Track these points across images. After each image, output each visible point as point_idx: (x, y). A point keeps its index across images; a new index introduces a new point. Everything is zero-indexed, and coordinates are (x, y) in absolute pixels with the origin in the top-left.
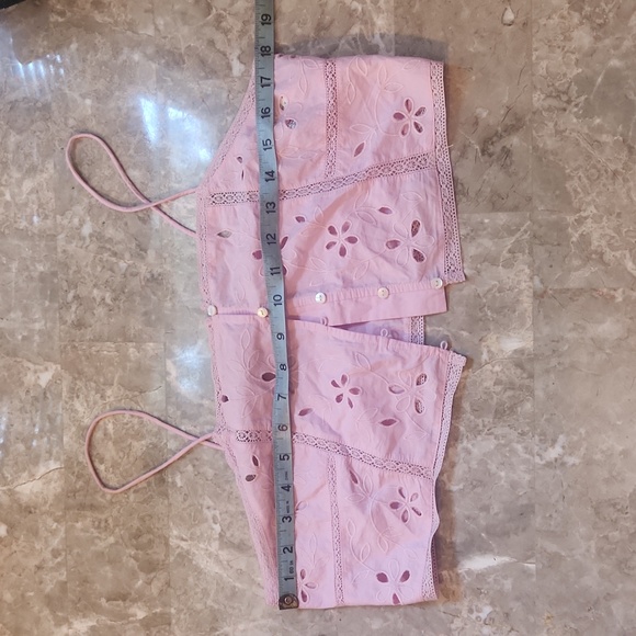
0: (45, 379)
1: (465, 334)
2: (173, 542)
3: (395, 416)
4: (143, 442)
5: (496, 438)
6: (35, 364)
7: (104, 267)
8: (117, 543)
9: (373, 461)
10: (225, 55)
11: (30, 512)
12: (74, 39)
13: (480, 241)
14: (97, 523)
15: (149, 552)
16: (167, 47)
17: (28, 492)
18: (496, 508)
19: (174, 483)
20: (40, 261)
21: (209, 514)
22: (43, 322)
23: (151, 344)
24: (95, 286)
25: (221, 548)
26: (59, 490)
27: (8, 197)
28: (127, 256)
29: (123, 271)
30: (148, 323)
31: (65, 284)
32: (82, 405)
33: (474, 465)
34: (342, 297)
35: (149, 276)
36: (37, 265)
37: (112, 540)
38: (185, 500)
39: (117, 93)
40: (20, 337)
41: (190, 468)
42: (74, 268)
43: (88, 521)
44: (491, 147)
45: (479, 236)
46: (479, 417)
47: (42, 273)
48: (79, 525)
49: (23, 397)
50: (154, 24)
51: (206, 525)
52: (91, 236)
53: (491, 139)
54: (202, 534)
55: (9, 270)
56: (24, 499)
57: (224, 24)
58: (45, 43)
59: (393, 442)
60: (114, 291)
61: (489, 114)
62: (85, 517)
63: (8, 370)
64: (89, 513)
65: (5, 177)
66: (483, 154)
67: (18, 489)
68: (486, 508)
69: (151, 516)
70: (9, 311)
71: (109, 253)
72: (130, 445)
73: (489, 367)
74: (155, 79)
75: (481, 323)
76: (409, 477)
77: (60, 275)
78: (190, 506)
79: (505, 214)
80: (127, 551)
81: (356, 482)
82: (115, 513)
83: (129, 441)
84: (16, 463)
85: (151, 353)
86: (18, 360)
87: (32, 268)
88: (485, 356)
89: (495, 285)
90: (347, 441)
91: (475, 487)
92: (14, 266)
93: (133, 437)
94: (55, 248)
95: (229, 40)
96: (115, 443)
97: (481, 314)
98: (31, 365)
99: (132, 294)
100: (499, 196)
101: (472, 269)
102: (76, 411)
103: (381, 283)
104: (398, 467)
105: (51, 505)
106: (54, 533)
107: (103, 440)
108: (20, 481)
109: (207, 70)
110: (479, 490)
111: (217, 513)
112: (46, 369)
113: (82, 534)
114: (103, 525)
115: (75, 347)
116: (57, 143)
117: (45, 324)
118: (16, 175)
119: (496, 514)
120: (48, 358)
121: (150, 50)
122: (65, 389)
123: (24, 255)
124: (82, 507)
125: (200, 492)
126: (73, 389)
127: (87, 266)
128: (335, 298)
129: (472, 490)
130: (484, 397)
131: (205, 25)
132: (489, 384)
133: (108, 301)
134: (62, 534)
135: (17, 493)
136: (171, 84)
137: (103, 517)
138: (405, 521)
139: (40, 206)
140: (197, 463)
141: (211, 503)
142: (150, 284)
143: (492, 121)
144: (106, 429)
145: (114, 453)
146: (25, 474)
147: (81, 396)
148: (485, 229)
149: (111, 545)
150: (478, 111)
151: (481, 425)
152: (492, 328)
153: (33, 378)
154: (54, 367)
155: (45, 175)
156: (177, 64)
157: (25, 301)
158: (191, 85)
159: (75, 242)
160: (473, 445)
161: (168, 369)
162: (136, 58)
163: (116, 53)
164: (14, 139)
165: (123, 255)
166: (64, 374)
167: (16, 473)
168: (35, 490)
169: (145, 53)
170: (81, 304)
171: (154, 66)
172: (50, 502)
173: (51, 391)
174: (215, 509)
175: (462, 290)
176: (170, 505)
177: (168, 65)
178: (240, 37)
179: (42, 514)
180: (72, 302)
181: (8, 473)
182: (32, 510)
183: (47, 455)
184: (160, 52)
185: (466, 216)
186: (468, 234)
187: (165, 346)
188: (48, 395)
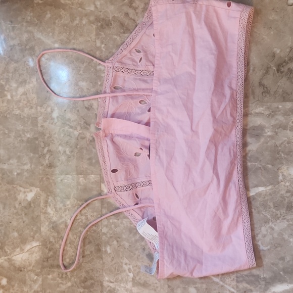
0: (30, 196)
1: (269, 166)
2: (105, 284)
5: (288, 221)
6: (24, 188)
7: (65, 134)
8: (72, 286)
10: (134, 20)
11: (21, 271)
12: (48, 12)
13: (277, 117)
14: (60, 275)
15: (91, 290)
16: (102, 17)
17: (20, 259)
18: (288, 258)
19: (106, 251)
20: (28, 132)
21: (126, 267)
22: (29, 165)
23: (93, 176)
24: (60, 144)
25: (133, 286)
26: (38, 258)
27: (9, 97)
28: (79, 128)
29: (77, 136)
30: (91, 164)
31: (42, 145)
32: (52, 210)
33: (276, 235)
35: (91, 139)
36: (26, 134)
37: (69, 284)
38: (112, 260)
39: (73, 41)
40: (15, 174)
41: (115, 242)
42: (48, 135)
43: (55, 274)
44: (282, 68)
45: (276, 115)
46: (278, 210)
47: (29, 138)
48: (50, 277)
49: (17, 206)
50: (94, 4)
51: (125, 274)
52: (58, 117)
53: (282, 64)
54: (122, 279)
55: (9, 137)
56: (18, 264)
57: (134, 5)
58: (32, 14)
60: (71, 147)
61: (281, 51)
62: (54, 272)
63: (9, 192)
64: (56, 270)
65: (8, 86)
66: (278, 72)
67: (14, 258)
68: (283, 259)
69: (92, 270)
70: (9, 159)
71: (68, 127)
73: (283, 183)
74: (94, 33)
75: (278, 160)
77: (40, 139)
78: (115, 263)
79: (291, 103)
80: (79, 290)
84: (13, 244)
85: (93, 180)
86: (15, 186)
87: (23, 135)
88: (281, 178)
89: (285, 140)
91: (276, 247)
92: (13, 135)
94: (37, 125)
95: (137, 13)
97: (278, 156)
98: (22, 189)
99: (82, 148)
100: (287, 93)
101: (273, 132)
102: (49, 214)
105: (33, 266)
106: (35, 282)
107: (64, 229)
108: (15, 253)
109: (125, 29)
110: (279, 249)
111: (131, 267)
112: (31, 191)
113: (52, 282)
114: (64, 276)
115: (48, 178)
117: (31, 166)
118: (14, 85)
119: (288, 262)
120: (32, 185)
121: (92, 18)
122: (42, 202)
123: (18, 129)
124: (52, 266)
125: (121, 255)
126: (47, 201)
127: (55, 134)
129: (275, 249)
130: (281, 199)
131: (123, 5)
132: (283, 192)
133: (68, 153)
134: (40, 282)
135: (14, 260)
136: (104, 36)
139: (28, 101)
140: (119, 239)
141: (127, 262)
142: (92, 143)
143: (282, 55)
146: (18, 250)
147: (52, 205)
148: (279, 111)
149: (69, 287)
150: (275, 49)
151: (279, 214)
152: (284, 162)
153: (23, 196)
154: (36, 189)
155: (31, 85)
156: (108, 25)
157: (19, 154)
158: (115, 37)
159: (48, 121)
160: (275, 225)
161: (102, 189)
162: (84, 22)
163: (73, 20)
164: (13, 66)
165: (76, 128)
166: (41, 193)
167: (13, 249)
168: (24, 258)
169: (89, 20)
170: (52, 155)
171: (94, 27)
172: (33, 264)
173: (34, 203)
174: (129, 265)
175: (267, 143)
176: (104, 263)
177: (102, 26)
178: (143, 11)
179: (28, 271)
180: (47, 154)
181: (8, 249)
182: (22, 269)
183: (31, 238)
184: (97, 19)
185: (269, 104)
186: (270, 114)
187: (100, 176)
188: (32, 205)
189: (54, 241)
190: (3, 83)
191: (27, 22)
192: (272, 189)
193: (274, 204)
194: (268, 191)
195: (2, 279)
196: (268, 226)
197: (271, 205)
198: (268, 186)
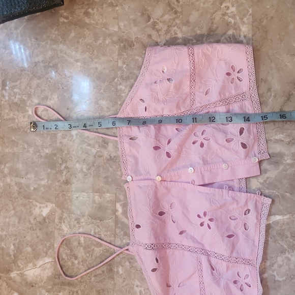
0: (45, 212)
1: (288, 195)
3: (233, 232)
4: (101, 248)
6: (40, 203)
7: (83, 152)
9: (223, 257)
11: (32, 286)
12: (73, 31)
14: (71, 293)
16: (125, 38)
17: (32, 275)
19: (118, 272)
20: (46, 148)
21: (137, 290)
22: (46, 181)
23: (108, 194)
24: (78, 161)
26: (50, 274)
28: (97, 146)
29: (94, 154)
30: (107, 183)
31: (60, 161)
32: (66, 226)
33: (292, 267)
34: (203, 169)
35: (108, 158)
36: (45, 150)
38: (124, 281)
39: (95, 60)
40: (32, 188)
41: (127, 263)
42: (66, 152)
43: (66, 292)
47: (47, 154)
48: (61, 294)
49: (32, 221)
50: (118, 25)
55: (28, 151)
56: (29, 279)
57: (157, 27)
58: (56, 32)
59: (233, 247)
60: (88, 165)
62: (65, 289)
63: (24, 206)
64: (67, 288)
65: (29, 102)
67: (26, 273)
69: (103, 290)
70: (27, 174)
71: (87, 144)
72: (93, 250)
74: (117, 53)
76: (243, 266)
77: (58, 155)
78: (126, 285)
81: (214, 270)
82: (82, 288)
83: (93, 247)
84: (26, 258)
85: (108, 199)
86: (31, 201)
87: (42, 151)
90: (207, 247)
91: (292, 279)
92: (31, 150)
93: (95, 245)
94: (56, 141)
95: (160, 35)
96: (85, 248)
98: (38, 204)
99: (99, 166)
101: (292, 160)
102: (63, 230)
103: (223, 161)
104: (237, 260)
105: (45, 282)
107: (78, 246)
108: (28, 268)
111: (142, 289)
112: (47, 207)
115: (64, 195)
116: (60, 85)
117: (48, 182)
118: (36, 101)
120: (48, 201)
121: (115, 39)
122: (57, 218)
123: (37, 144)
124: (63, 284)
125: (133, 277)
126: (62, 218)
127: (73, 151)
128: (199, 170)
129: (291, 281)
131: (146, 27)
133: (85, 170)
135: (26, 275)
136: (126, 56)
137: (75, 290)
138: (242, 290)
140: (131, 261)
141: (139, 284)
142: (109, 162)
144: (79, 241)
145: (83, 254)
146: (31, 265)
147: (66, 222)
153: (39, 211)
154: (51, 205)
156: (130, 46)
157: (36, 169)
158: (137, 58)
159: (67, 138)
160: (291, 256)
161: (117, 208)
162: (107, 42)
163: (96, 39)
164: (35, 82)
165: (94, 146)
166: (57, 210)
167: (25, 263)
168: (36, 274)
169: (112, 40)
170: (69, 171)
171: (117, 47)
172: (44, 280)
173: (48, 218)
174: (141, 287)
175: (286, 171)
176: (115, 284)
177: (124, 46)
178: (166, 33)
179: (39, 288)
180: (64, 170)
181: (21, 263)
182: (34, 284)
183: (44, 254)
184: (121, 40)
185: (289, 131)
186: (290, 141)
187: (116, 195)
188: (47, 220)
189: (66, 258)
190: (25, 99)
191: (52, 40)
192: (289, 218)
193: (291, 233)
194: (285, 220)
195: (13, 293)
196: (284, 256)
197: (289, 234)
198: (286, 215)
